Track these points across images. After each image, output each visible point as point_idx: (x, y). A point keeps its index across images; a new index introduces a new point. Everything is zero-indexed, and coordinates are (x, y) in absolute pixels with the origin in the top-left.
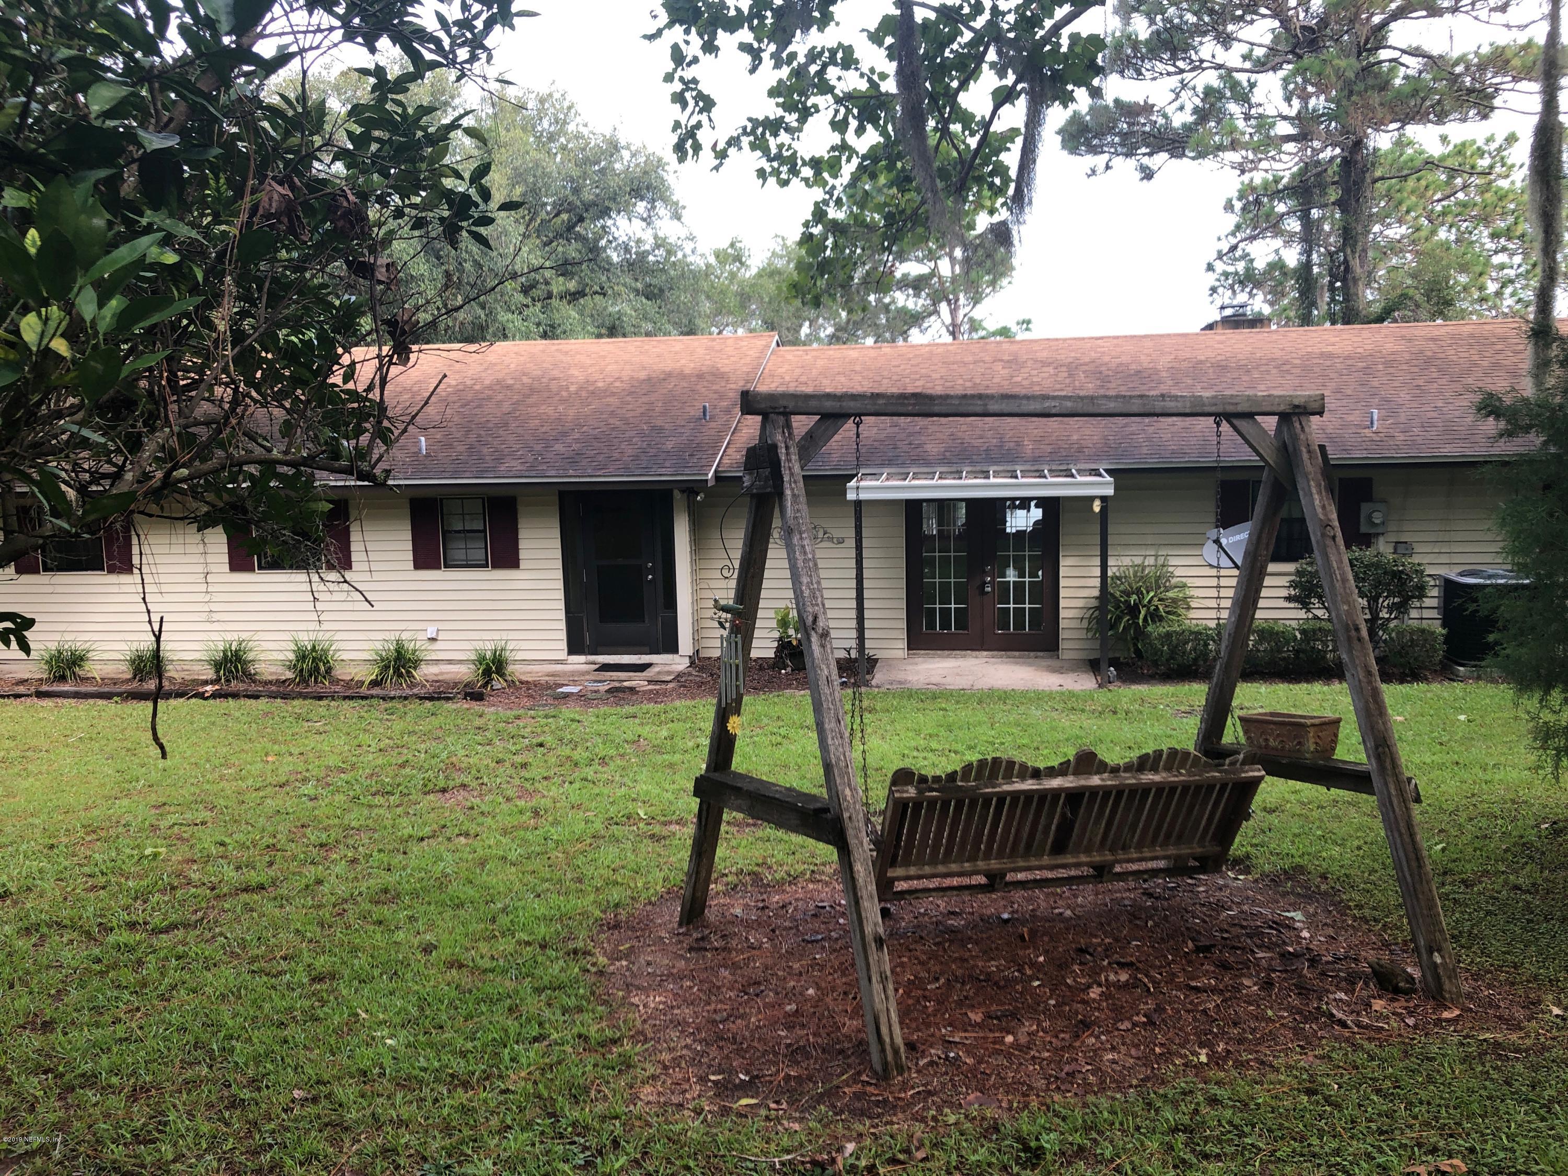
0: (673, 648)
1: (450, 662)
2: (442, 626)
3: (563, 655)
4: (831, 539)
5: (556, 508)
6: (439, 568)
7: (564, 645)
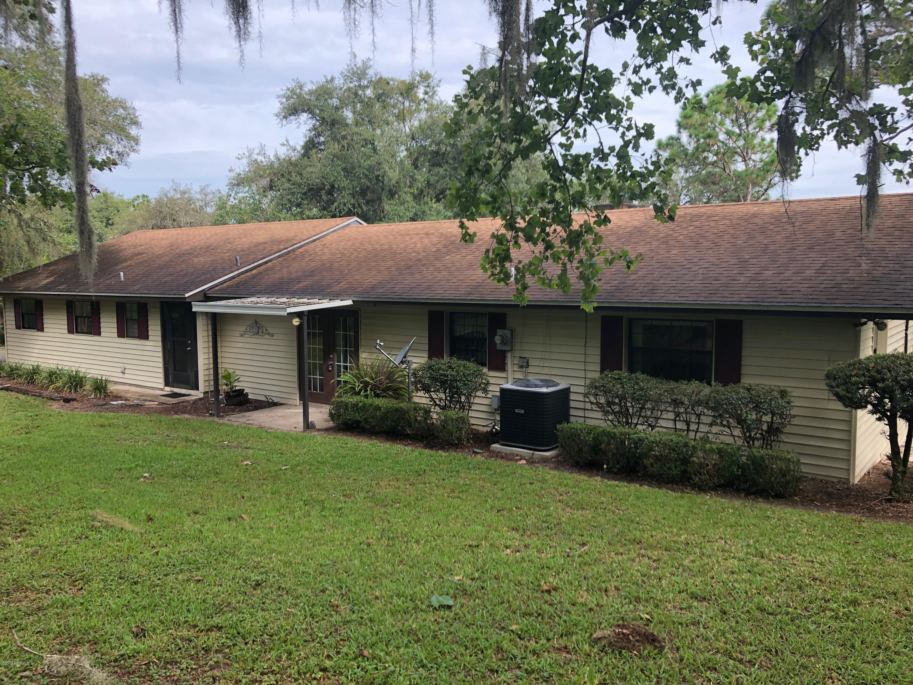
0: (197, 388)
1: (130, 385)
2: (127, 366)
3: (162, 386)
4: (269, 334)
5: (158, 311)
6: (124, 337)
7: (162, 381)
